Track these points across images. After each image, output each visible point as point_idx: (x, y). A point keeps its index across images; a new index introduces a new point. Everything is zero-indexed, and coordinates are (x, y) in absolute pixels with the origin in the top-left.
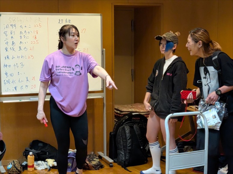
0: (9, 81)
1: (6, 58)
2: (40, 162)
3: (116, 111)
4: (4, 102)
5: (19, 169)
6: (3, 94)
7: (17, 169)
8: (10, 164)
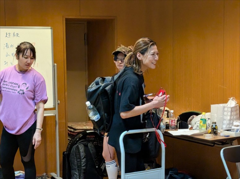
3: (70, 129)
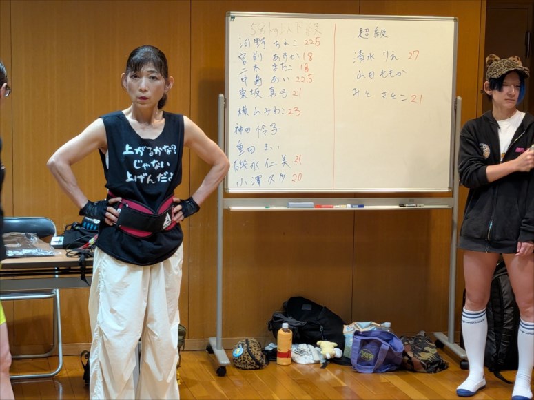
0: (245, 163)
1: (242, 112)
2: (303, 346)
4: (233, 208)
5: (258, 358)
6: (231, 190)
7: (253, 358)
8: (240, 346)
